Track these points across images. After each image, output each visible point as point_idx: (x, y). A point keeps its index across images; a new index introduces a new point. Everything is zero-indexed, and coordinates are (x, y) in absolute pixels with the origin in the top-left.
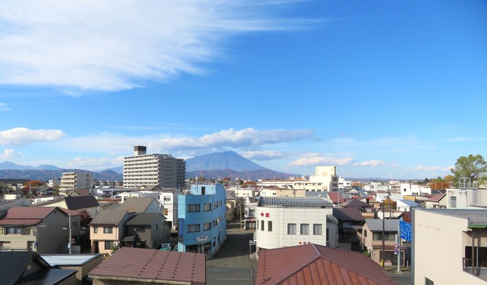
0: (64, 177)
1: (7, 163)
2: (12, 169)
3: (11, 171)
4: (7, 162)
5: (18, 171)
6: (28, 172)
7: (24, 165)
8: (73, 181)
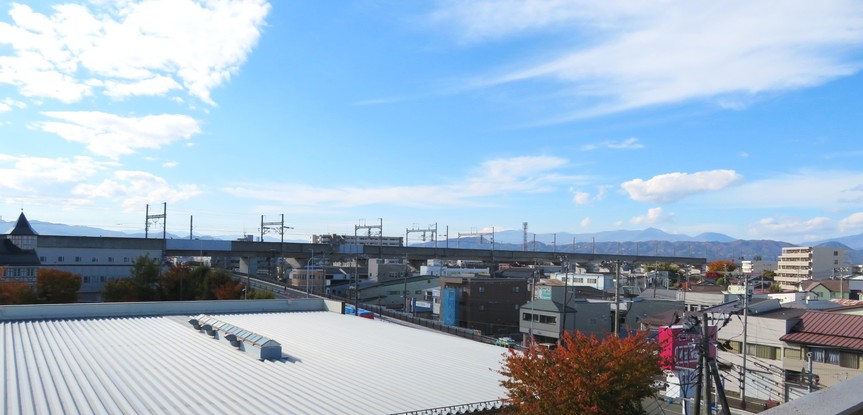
0: (784, 255)
1: (651, 231)
2: (659, 239)
3: (657, 243)
4: (652, 229)
5: (667, 244)
6: (683, 245)
7: (676, 233)
8: (806, 264)
